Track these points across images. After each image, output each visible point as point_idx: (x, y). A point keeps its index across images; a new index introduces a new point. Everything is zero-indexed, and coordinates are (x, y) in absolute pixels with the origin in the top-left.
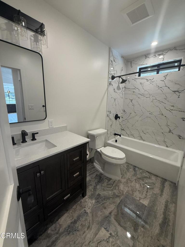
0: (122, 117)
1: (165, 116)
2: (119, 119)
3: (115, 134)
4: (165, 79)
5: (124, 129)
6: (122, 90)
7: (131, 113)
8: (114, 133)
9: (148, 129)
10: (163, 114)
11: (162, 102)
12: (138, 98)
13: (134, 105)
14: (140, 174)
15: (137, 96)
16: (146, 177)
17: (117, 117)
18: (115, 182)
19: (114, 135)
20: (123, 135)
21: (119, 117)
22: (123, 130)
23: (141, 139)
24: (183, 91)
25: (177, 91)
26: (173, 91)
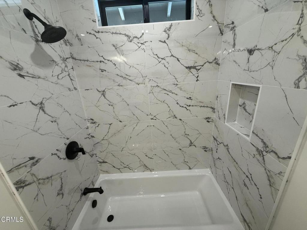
0: (93, 136)
1: (180, 120)
2: (83, 153)
3: (86, 192)
4: (168, 39)
6: (66, 66)
7: (110, 124)
9: (154, 149)
10: (176, 116)
11: (171, 92)
12: (119, 85)
13: (112, 104)
15: (114, 81)
17: (73, 151)
20: (107, 172)
21: (82, 150)
22: (104, 162)
23: (146, 168)
24: (203, 66)
25: (194, 67)
26: (187, 68)
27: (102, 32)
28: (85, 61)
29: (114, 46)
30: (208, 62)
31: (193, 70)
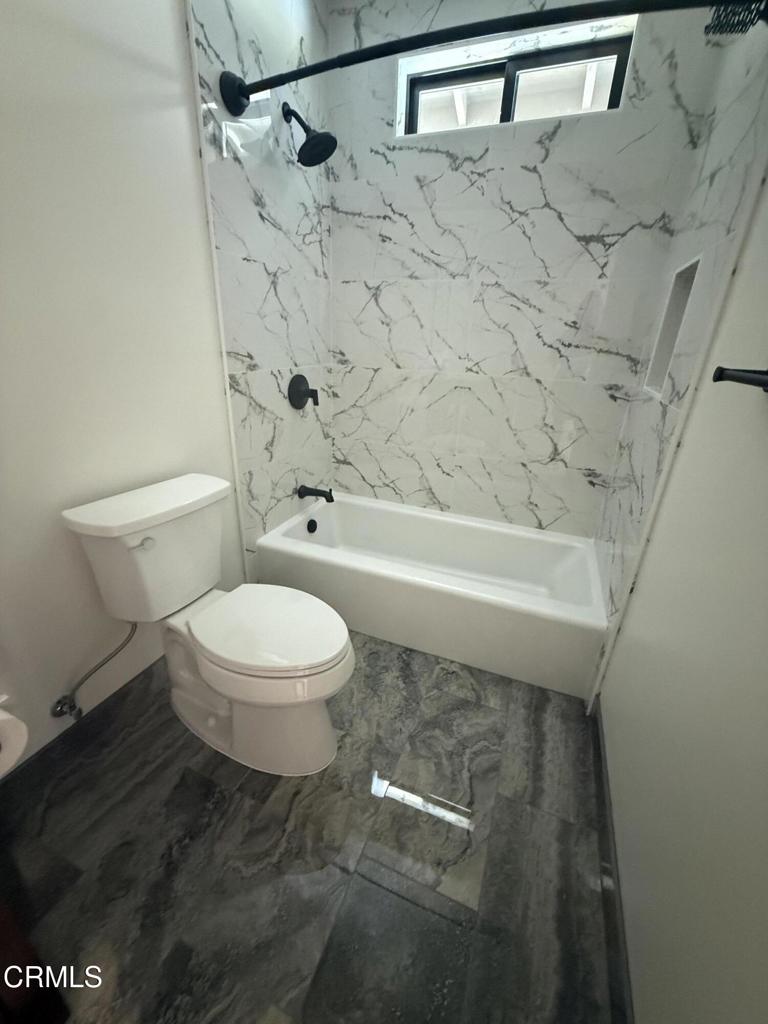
0: (335, 395)
1: (538, 381)
2: (316, 403)
3: (303, 492)
4: (543, 162)
5: (350, 460)
6: (320, 222)
7: (376, 371)
8: (293, 485)
9: (460, 452)
10: (529, 370)
11: (526, 302)
12: (411, 277)
13: (388, 321)
14: (435, 691)
15: (403, 264)
16: (462, 705)
17: (300, 393)
18: (297, 794)
19: (296, 496)
20: (347, 488)
21: (314, 394)
22: (345, 462)
23: (433, 500)
24: (623, 235)
25: (599, 239)
26: (579, 239)
27: (403, 149)
28: (354, 214)
29: (419, 180)
30: (640, 224)
31: (595, 247)
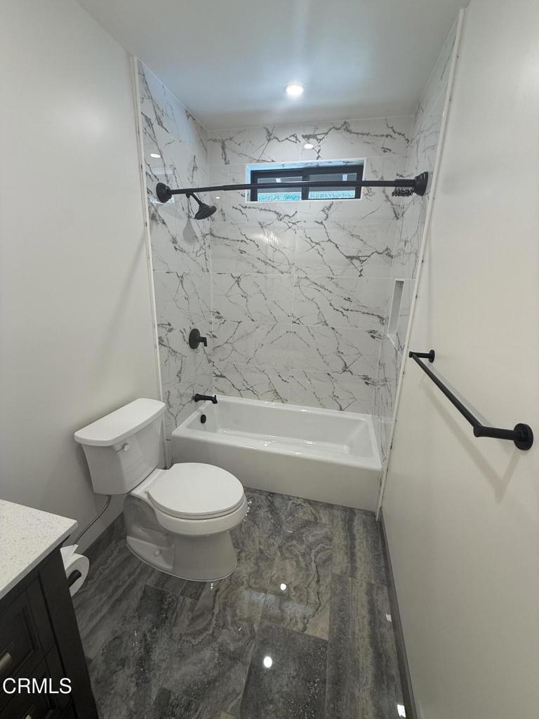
0: (214, 336)
1: (333, 328)
2: (206, 345)
3: (198, 398)
4: (326, 220)
5: (224, 375)
6: (204, 243)
9: (291, 368)
10: (328, 322)
11: (322, 287)
12: (258, 272)
13: (245, 295)
15: (253, 266)
17: (195, 339)
19: (194, 402)
20: (223, 392)
21: (204, 340)
22: (221, 376)
23: (277, 396)
24: (369, 256)
25: (357, 258)
27: (249, 208)
28: (224, 238)
29: (260, 224)
30: (376, 252)
31: (355, 262)
